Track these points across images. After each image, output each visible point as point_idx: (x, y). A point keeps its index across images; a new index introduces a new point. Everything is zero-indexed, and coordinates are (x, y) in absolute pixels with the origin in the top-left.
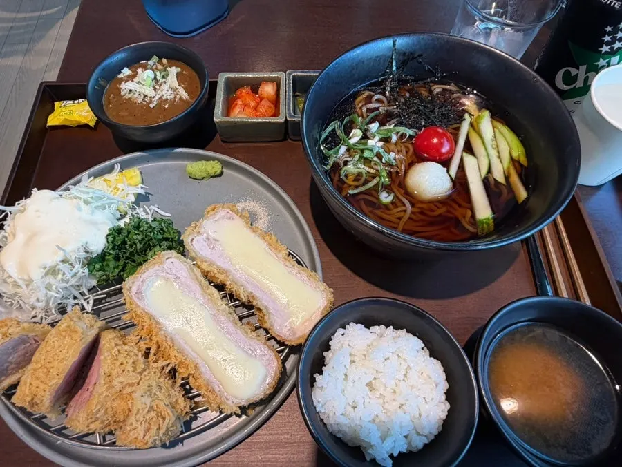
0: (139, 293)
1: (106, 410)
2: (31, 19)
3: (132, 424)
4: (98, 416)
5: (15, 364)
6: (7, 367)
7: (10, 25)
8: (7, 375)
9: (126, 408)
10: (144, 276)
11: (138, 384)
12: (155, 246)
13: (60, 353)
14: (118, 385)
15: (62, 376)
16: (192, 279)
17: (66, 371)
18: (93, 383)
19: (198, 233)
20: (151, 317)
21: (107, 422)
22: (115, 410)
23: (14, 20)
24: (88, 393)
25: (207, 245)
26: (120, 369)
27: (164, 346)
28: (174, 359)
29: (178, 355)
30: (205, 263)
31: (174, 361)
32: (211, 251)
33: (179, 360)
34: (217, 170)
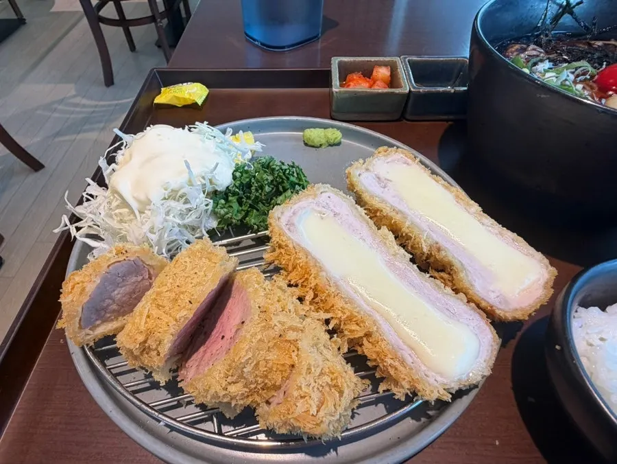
0: (290, 224)
2: (109, 106)
3: (300, 387)
5: (118, 305)
6: (108, 305)
7: (92, 110)
8: (105, 321)
9: (287, 364)
10: (296, 207)
11: (303, 331)
12: (285, 190)
13: (195, 276)
14: (279, 326)
16: (355, 216)
20: (307, 254)
22: (270, 365)
23: (96, 106)
24: (225, 342)
25: (377, 184)
26: (278, 306)
27: (325, 294)
28: (339, 312)
29: (346, 306)
30: (377, 199)
31: (339, 316)
32: (382, 189)
33: (348, 314)
34: (336, 138)
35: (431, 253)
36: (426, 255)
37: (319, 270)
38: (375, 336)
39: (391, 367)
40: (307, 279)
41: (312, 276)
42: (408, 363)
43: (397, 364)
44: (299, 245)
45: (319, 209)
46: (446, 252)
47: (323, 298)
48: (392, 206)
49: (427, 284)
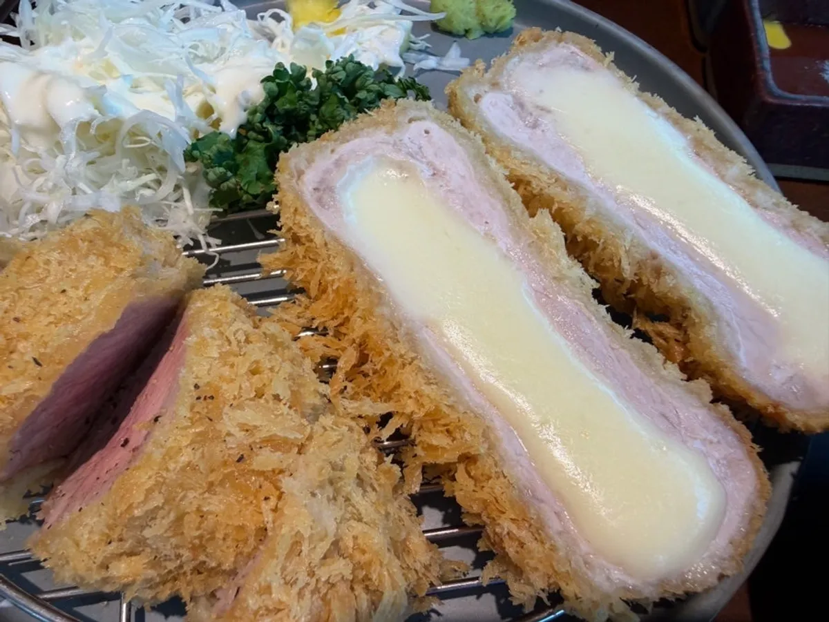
0: (325, 190)
1: (180, 519)
3: (267, 590)
4: (147, 533)
9: (251, 527)
10: (344, 149)
11: (301, 449)
14: (240, 435)
15: (54, 371)
17: (71, 356)
18: (151, 416)
19: (495, 85)
20: (353, 261)
21: (171, 566)
22: (209, 525)
25: (517, 119)
26: (248, 386)
27: (383, 359)
28: (410, 401)
29: (426, 389)
30: (518, 154)
31: (408, 411)
32: (529, 131)
33: (429, 406)
34: (502, 18)
35: (640, 280)
36: (628, 285)
37: (376, 301)
38: (486, 465)
39: (511, 538)
40: (347, 319)
41: (358, 314)
42: (551, 532)
43: (523, 534)
44: (336, 240)
45: (400, 157)
46: (675, 278)
47: (378, 367)
48: (551, 169)
49: (625, 352)
